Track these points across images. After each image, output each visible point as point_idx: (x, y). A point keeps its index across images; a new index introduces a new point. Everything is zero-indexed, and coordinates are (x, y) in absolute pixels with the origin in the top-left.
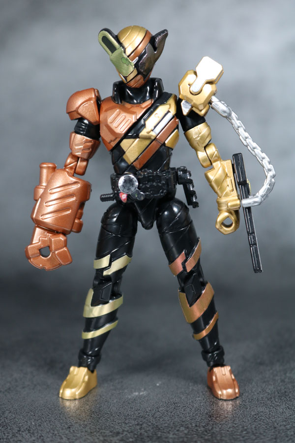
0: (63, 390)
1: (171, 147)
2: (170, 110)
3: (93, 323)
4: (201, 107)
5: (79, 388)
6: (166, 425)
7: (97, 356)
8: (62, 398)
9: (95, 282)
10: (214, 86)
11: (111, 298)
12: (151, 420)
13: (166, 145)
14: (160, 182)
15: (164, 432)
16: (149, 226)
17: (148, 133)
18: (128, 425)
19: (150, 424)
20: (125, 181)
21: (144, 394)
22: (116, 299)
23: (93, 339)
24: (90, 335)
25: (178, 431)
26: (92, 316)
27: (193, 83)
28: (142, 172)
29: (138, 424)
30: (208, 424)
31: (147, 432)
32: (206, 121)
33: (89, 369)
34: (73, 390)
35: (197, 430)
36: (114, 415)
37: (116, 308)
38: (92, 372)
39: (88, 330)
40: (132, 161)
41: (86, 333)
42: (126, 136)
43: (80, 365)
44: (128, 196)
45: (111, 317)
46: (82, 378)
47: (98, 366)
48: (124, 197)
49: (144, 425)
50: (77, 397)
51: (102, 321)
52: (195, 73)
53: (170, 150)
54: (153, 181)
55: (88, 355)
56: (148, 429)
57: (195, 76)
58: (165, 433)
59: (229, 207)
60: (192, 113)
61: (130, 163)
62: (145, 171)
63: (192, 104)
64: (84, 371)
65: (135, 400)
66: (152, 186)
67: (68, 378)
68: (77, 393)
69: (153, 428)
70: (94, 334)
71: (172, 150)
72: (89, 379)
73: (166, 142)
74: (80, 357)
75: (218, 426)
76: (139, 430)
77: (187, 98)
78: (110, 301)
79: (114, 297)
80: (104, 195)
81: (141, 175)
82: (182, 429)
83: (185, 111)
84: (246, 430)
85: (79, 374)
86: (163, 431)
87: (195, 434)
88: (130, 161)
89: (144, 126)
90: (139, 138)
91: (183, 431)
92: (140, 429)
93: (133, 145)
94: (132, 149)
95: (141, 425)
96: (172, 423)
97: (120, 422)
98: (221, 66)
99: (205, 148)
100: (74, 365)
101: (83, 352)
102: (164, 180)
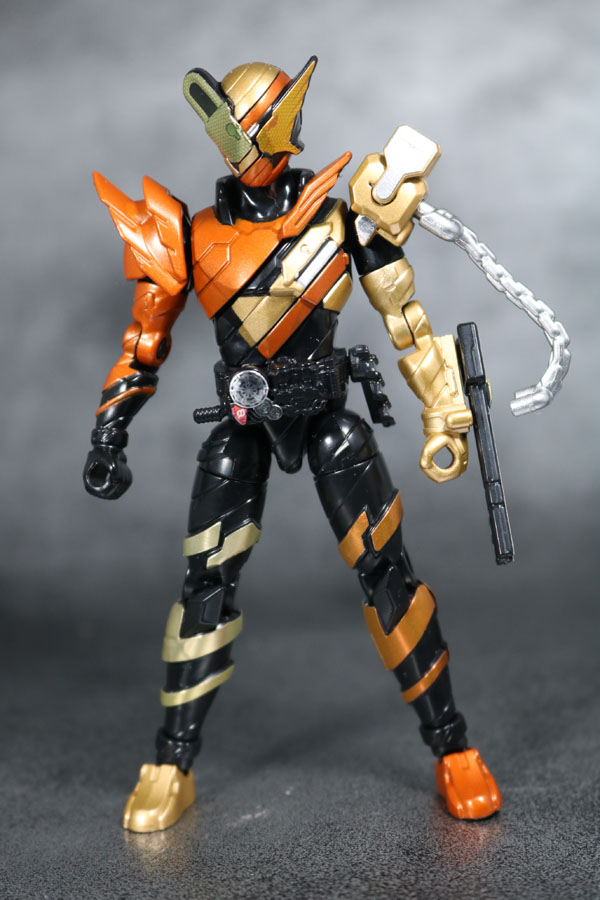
0: (132, 814)
1: (333, 309)
2: (332, 236)
3: (185, 674)
4: (395, 229)
5: (165, 808)
6: (321, 875)
7: (194, 739)
8: (131, 832)
9: (186, 589)
10: (421, 185)
11: (222, 621)
12: (288, 867)
13: (325, 307)
14: (313, 384)
15: (319, 892)
16: (295, 466)
17: (288, 285)
18: (243, 883)
19: (287, 876)
20: (243, 384)
21: (263, 816)
22: (229, 621)
23: (185, 706)
24: (180, 698)
25: (347, 887)
26: (181, 658)
27: (377, 182)
28: (276, 362)
29: (263, 879)
30: (406, 871)
31: (284, 896)
32: (406, 256)
33: (179, 768)
34: (152, 813)
35: (386, 884)
36: (209, 864)
37: (227, 641)
38: (185, 772)
39: (174, 686)
40: (257, 340)
41: (172, 694)
42: (244, 291)
43: (159, 762)
44: (250, 412)
45: (219, 660)
46: (167, 788)
47: (197, 761)
48: (240, 414)
49: (277, 880)
50: (162, 827)
51: (203, 667)
52: (383, 160)
53: (332, 314)
54: (300, 382)
55: (176, 740)
56: (285, 888)
57: (382, 166)
58: (323, 894)
59: (450, 425)
60: (377, 241)
61: (252, 345)
62: (284, 362)
63: (378, 222)
64: (168, 772)
65: (247, 829)
66: (297, 392)
67: (137, 789)
68: (161, 818)
69: (294, 884)
70: (187, 695)
71: (338, 313)
72: (182, 788)
73: (325, 300)
74: (160, 744)
75: (428, 876)
76: (268, 893)
77: (367, 210)
78: (219, 627)
79: (227, 618)
80: (200, 410)
81: (274, 370)
82: (355, 882)
83: (363, 237)
84: (485, 885)
85: (161, 778)
86: (316, 890)
87: (384, 893)
88: (251, 339)
89: (278, 271)
90: (269, 294)
91: (358, 886)
92: (270, 889)
93: (257, 309)
94: (257, 318)
95: (270, 879)
96: (332, 869)
97: (225, 877)
98: (435, 145)
99: (404, 308)
100: (148, 761)
101: (166, 733)
102: (320, 379)
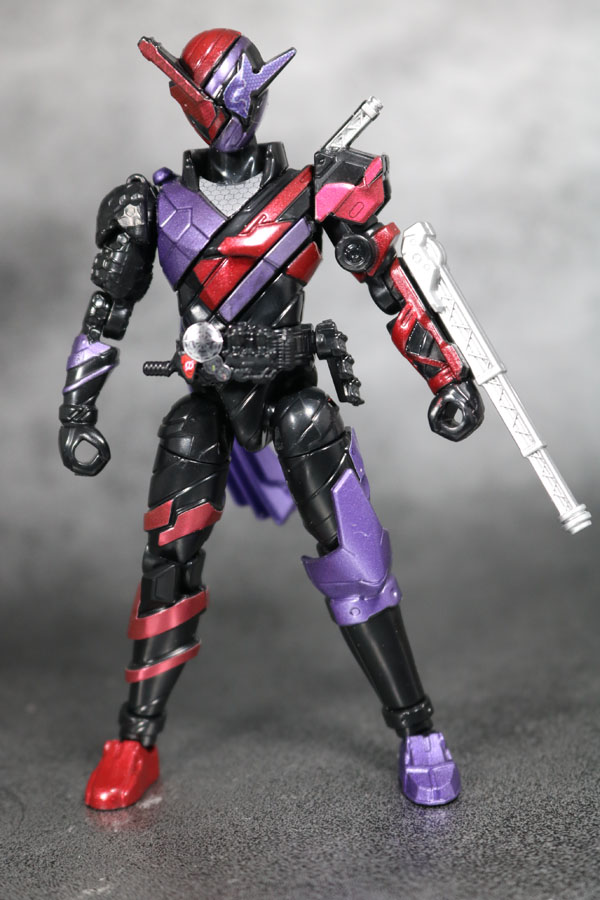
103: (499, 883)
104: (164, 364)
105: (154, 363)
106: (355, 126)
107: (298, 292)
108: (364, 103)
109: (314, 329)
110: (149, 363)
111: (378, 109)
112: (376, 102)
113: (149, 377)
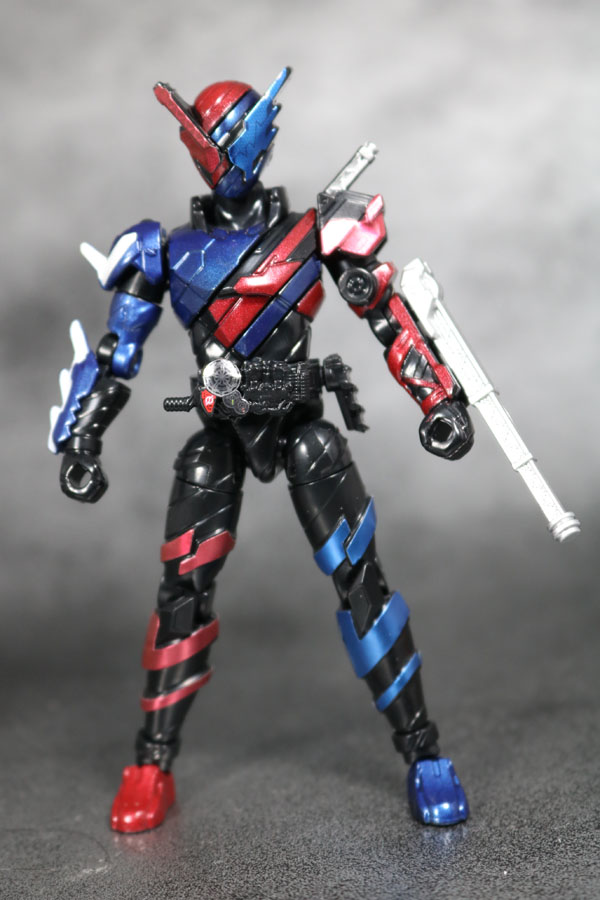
103: (461, 858)
104: (184, 399)
105: (174, 399)
106: (353, 170)
107: (306, 329)
108: (361, 147)
109: (321, 364)
110: (169, 399)
111: (375, 152)
112: (373, 146)
113: (170, 413)
